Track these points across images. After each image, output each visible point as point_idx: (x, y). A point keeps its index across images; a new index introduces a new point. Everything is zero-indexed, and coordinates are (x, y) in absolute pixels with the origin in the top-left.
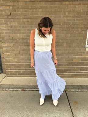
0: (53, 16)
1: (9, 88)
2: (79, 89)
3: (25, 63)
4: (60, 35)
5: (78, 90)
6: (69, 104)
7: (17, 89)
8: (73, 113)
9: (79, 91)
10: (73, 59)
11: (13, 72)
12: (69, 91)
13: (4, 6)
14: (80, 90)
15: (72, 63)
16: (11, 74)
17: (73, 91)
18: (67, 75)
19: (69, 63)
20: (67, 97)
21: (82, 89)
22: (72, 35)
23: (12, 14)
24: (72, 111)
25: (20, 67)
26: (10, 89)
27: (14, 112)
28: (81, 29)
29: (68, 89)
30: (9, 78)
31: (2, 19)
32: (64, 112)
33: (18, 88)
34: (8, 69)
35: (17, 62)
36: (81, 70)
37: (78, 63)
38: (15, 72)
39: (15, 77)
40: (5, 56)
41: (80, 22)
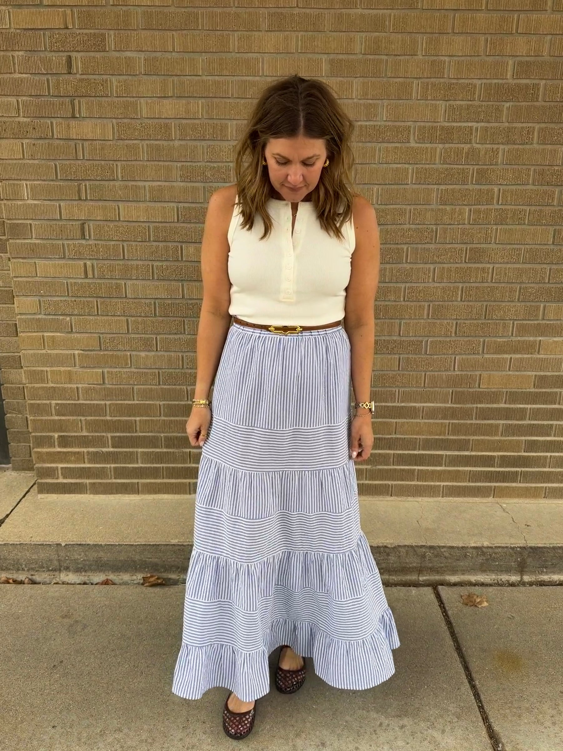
0: (357, 83)
1: (59, 570)
2: (522, 569)
3: (164, 395)
4: (402, 213)
5: (514, 578)
6: (466, 668)
7: (112, 577)
8: (496, 728)
9: (522, 583)
10: (485, 374)
11: (79, 457)
12: (455, 584)
13: (25, 11)
14: (526, 578)
15: (478, 397)
16: (67, 473)
17: (483, 584)
18: (439, 476)
19: (458, 398)
20: (449, 623)
21: (544, 567)
22: (479, 212)
23: (78, 66)
24: (485, 719)
25: (129, 426)
26: (64, 577)
27: (102, 734)
28: (542, 173)
29: (454, 571)
30: (53, 497)
31: (13, 100)
32: (433, 726)
33: (118, 568)
34: (48, 441)
35: (109, 394)
36: (532, 446)
37: (513, 397)
38: (95, 457)
39: (96, 489)
40: (26, 352)
41: (537, 126)
